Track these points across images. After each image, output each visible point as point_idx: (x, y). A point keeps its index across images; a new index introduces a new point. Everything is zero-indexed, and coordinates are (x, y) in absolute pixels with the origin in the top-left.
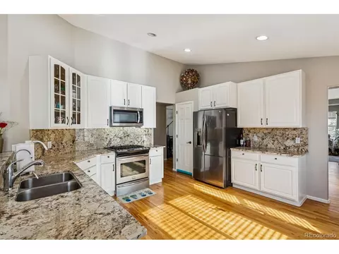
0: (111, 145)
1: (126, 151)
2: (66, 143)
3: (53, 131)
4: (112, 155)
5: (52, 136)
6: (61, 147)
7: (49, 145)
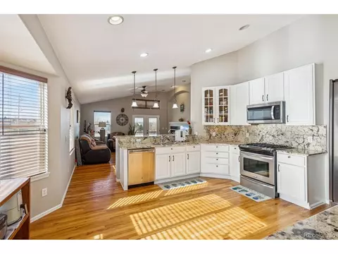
2: (228, 134)
7: (214, 134)
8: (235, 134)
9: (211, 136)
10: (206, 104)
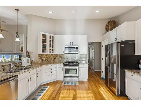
0: (68, 61)
1: (67, 63)
2: (51, 59)
3: (46, 55)
4: (62, 65)
5: (46, 56)
6: (49, 60)
7: (44, 59)
8: (54, 59)
9: (42, 60)
10: (43, 42)
